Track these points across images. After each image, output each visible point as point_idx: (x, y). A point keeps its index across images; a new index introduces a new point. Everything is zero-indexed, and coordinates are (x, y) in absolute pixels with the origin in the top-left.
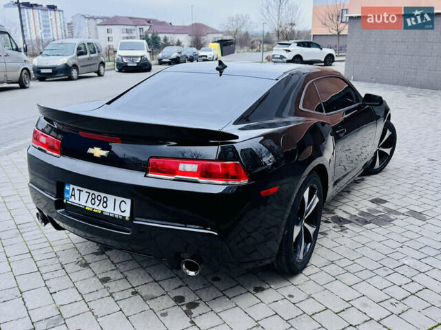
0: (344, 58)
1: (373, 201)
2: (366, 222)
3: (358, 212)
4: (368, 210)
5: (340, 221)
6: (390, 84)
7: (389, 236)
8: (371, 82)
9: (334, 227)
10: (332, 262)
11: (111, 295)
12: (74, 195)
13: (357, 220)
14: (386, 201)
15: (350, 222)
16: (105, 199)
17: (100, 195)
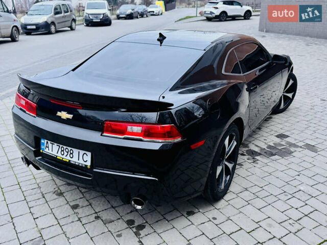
0: (259, 13)
1: (278, 136)
2: (273, 155)
3: (266, 145)
4: (274, 144)
5: (253, 154)
7: (289, 166)
8: (279, 33)
9: (248, 159)
10: (246, 189)
11: (79, 219)
12: (48, 147)
13: (265, 152)
14: (288, 136)
15: (260, 154)
16: (71, 152)
17: (67, 148)
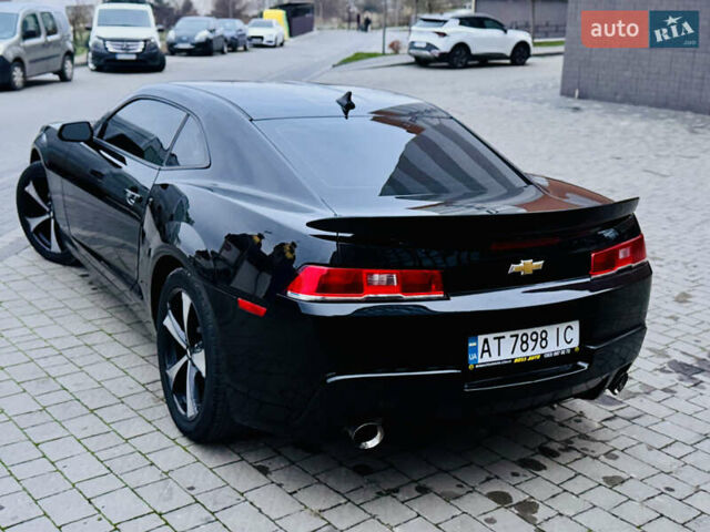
0: (561, 49)
6: (651, 105)
8: (614, 101)
16: (544, 336)
17: (535, 333)
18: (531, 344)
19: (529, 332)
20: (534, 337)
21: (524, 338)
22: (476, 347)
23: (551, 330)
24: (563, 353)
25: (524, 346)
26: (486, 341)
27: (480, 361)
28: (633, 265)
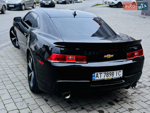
16: (113, 73)
17: (110, 73)
18: (109, 75)
19: (109, 72)
20: (110, 74)
21: (108, 74)
22: (95, 75)
23: (115, 72)
24: (118, 78)
25: (107, 76)
26: (97, 74)
27: (95, 79)
28: (139, 57)
